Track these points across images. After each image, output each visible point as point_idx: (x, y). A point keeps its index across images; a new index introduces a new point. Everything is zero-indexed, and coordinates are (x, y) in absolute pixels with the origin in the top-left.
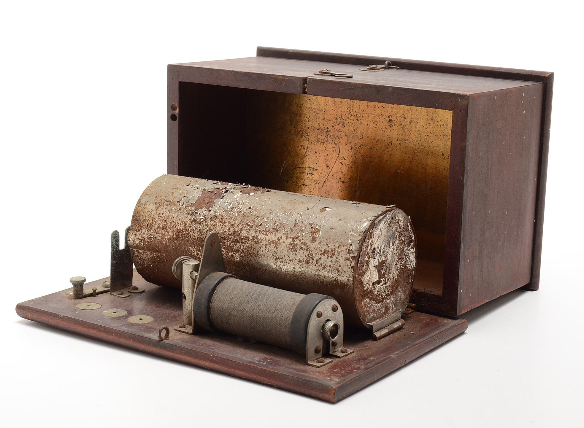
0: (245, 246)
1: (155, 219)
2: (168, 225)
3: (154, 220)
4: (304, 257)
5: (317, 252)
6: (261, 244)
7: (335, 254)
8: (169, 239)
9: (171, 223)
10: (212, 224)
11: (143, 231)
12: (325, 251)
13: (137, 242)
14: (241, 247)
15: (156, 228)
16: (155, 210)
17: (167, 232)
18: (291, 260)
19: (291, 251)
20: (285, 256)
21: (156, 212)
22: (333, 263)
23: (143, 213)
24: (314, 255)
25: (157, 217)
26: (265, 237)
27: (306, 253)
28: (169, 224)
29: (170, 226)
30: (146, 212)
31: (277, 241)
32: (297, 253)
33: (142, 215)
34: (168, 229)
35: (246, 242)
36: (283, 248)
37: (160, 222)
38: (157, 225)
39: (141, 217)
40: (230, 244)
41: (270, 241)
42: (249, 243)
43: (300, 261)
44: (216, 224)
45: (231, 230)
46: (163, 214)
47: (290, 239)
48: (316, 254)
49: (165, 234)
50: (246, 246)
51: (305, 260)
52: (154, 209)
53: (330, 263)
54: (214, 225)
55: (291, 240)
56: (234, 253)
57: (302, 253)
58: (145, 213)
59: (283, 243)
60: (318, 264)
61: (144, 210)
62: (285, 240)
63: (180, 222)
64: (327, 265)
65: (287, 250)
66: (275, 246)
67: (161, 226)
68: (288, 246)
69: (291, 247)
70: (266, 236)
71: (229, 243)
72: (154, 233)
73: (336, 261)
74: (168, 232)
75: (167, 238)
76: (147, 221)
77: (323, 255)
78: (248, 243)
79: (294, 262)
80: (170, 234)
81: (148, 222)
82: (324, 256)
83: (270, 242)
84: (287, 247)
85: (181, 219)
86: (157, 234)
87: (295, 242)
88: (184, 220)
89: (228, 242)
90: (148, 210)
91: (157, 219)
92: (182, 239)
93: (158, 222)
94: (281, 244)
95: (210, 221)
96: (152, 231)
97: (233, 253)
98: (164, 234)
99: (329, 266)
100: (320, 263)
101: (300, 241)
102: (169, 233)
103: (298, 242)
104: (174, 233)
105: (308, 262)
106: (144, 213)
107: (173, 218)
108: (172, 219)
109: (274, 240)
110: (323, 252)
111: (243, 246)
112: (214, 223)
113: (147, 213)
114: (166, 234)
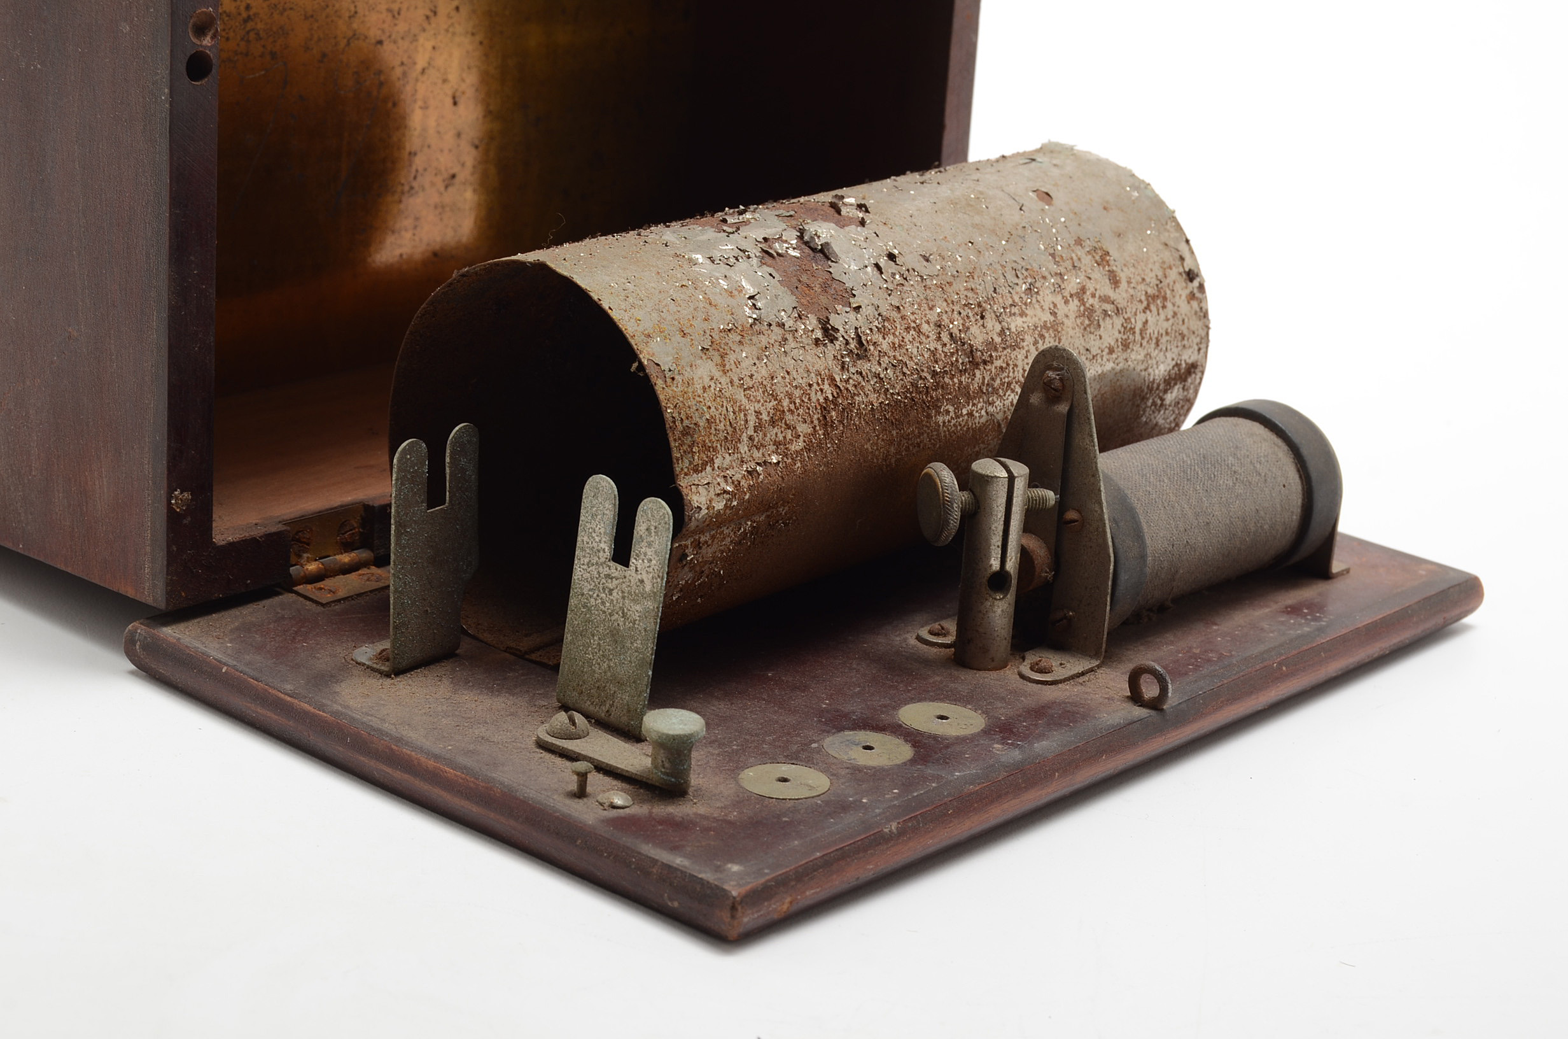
0: (993, 370)
1: (738, 404)
2: (786, 403)
3: (737, 409)
4: (1117, 334)
5: (1137, 309)
6: (1025, 344)
7: (1168, 296)
8: (808, 448)
9: (789, 395)
10: (894, 344)
11: (717, 462)
12: (1147, 300)
13: (719, 505)
14: (984, 378)
15: (751, 432)
16: (721, 373)
17: (789, 428)
18: (1094, 357)
19: (1090, 333)
20: (1079, 352)
21: (728, 380)
22: (1171, 322)
23: (694, 402)
24: (1133, 320)
25: (740, 395)
26: (1023, 322)
27: (1118, 322)
28: (787, 400)
29: (792, 407)
30: (700, 392)
31: (1052, 318)
32: (1102, 331)
33: (695, 408)
34: (788, 416)
35: (991, 356)
36: (1071, 332)
37: (757, 406)
38: (752, 420)
39: (696, 419)
40: (961, 382)
41: (1039, 329)
42: (1000, 357)
43: (1111, 351)
44: (903, 341)
45: (945, 338)
46: (751, 376)
47: (1073, 300)
48: (1136, 314)
49: (785, 437)
50: (996, 368)
51: (1120, 344)
52: (717, 374)
53: (1166, 325)
54: (900, 346)
55: (1076, 302)
56: (974, 405)
57: (1111, 326)
58: (699, 396)
59: (1065, 321)
60: (1146, 340)
61: (690, 390)
62: (1066, 309)
63: (814, 379)
64: (1161, 331)
65: (1081, 335)
66: (1055, 336)
67: (765, 417)
68: (1079, 321)
69: (1087, 322)
70: (1024, 319)
71: (956, 380)
72: (749, 451)
73: (1175, 314)
74: (795, 428)
75: (798, 448)
76: (718, 421)
77: (1148, 312)
78: (996, 359)
79: (1099, 360)
80: (803, 429)
81: (722, 424)
82: (1151, 311)
83: (1041, 330)
84: (1078, 325)
85: (810, 368)
86: (758, 449)
87: (1087, 305)
88: (820, 365)
89: (951, 379)
90: (701, 385)
91: (744, 401)
92: (841, 428)
93: (752, 408)
94: (1063, 323)
95: (884, 339)
96: (743, 448)
97: (971, 404)
98: (781, 438)
99: (1164, 333)
100: (1148, 335)
101: (1093, 296)
102: (799, 429)
103: (1091, 301)
104: (812, 422)
105: (1125, 346)
106: (698, 399)
107: (787, 376)
108: (787, 380)
109: (1045, 319)
110: (1145, 303)
111: (988, 373)
112: (896, 341)
113: (705, 395)
114: (789, 437)
